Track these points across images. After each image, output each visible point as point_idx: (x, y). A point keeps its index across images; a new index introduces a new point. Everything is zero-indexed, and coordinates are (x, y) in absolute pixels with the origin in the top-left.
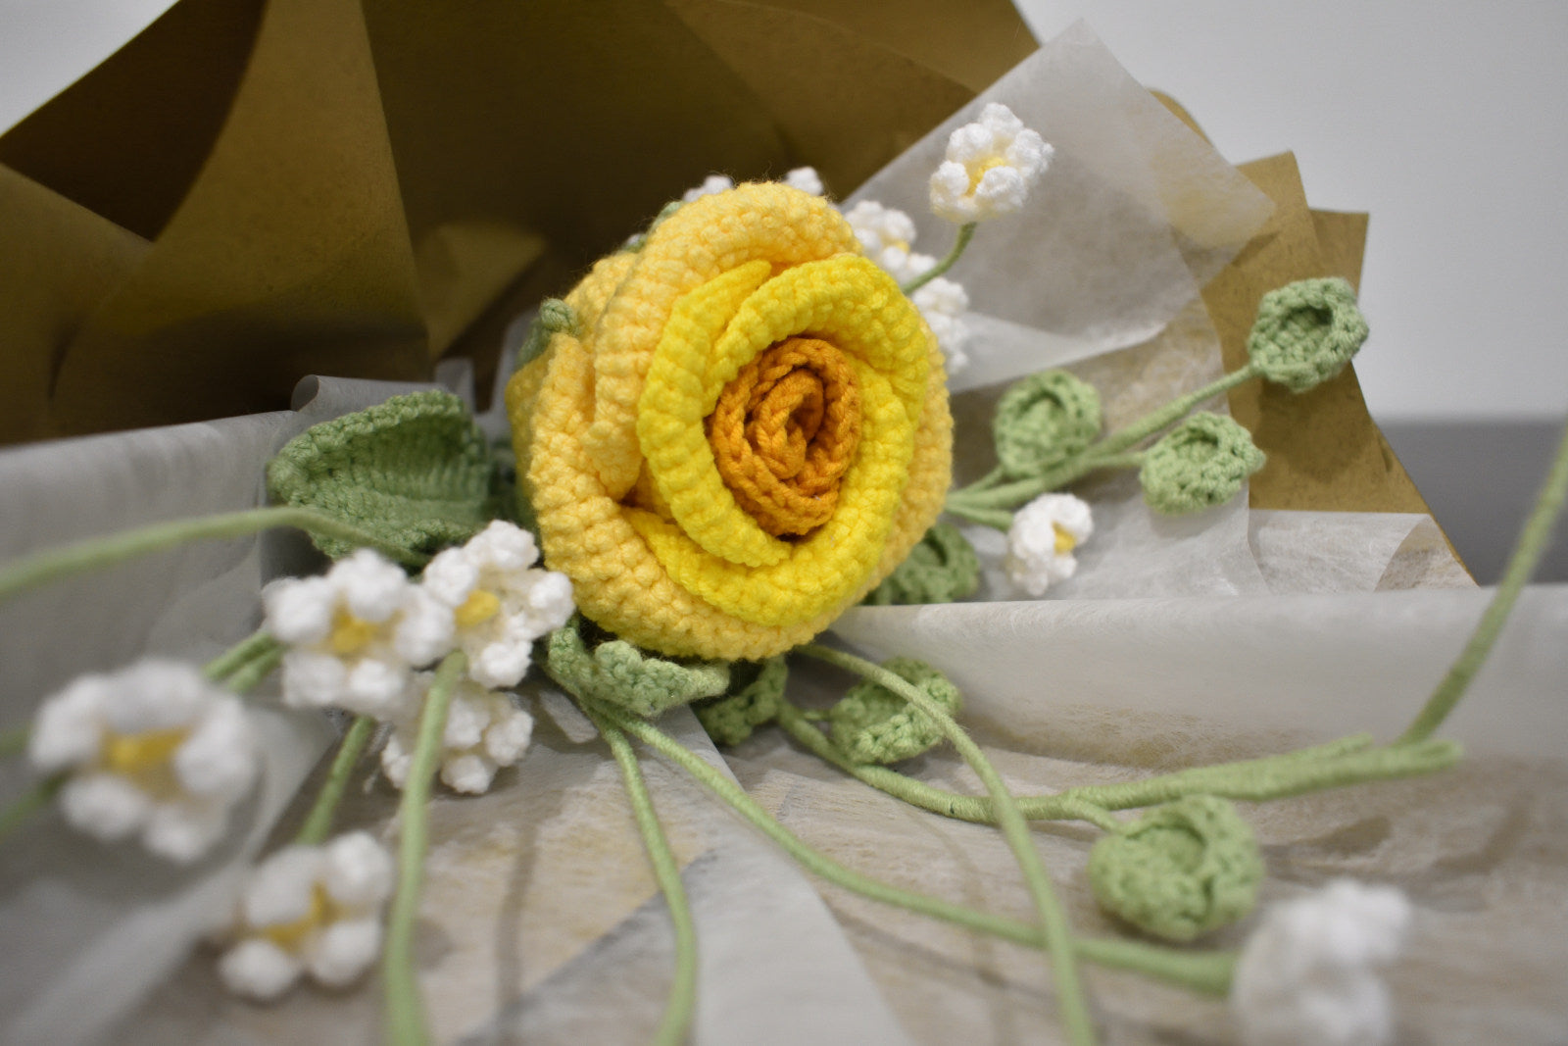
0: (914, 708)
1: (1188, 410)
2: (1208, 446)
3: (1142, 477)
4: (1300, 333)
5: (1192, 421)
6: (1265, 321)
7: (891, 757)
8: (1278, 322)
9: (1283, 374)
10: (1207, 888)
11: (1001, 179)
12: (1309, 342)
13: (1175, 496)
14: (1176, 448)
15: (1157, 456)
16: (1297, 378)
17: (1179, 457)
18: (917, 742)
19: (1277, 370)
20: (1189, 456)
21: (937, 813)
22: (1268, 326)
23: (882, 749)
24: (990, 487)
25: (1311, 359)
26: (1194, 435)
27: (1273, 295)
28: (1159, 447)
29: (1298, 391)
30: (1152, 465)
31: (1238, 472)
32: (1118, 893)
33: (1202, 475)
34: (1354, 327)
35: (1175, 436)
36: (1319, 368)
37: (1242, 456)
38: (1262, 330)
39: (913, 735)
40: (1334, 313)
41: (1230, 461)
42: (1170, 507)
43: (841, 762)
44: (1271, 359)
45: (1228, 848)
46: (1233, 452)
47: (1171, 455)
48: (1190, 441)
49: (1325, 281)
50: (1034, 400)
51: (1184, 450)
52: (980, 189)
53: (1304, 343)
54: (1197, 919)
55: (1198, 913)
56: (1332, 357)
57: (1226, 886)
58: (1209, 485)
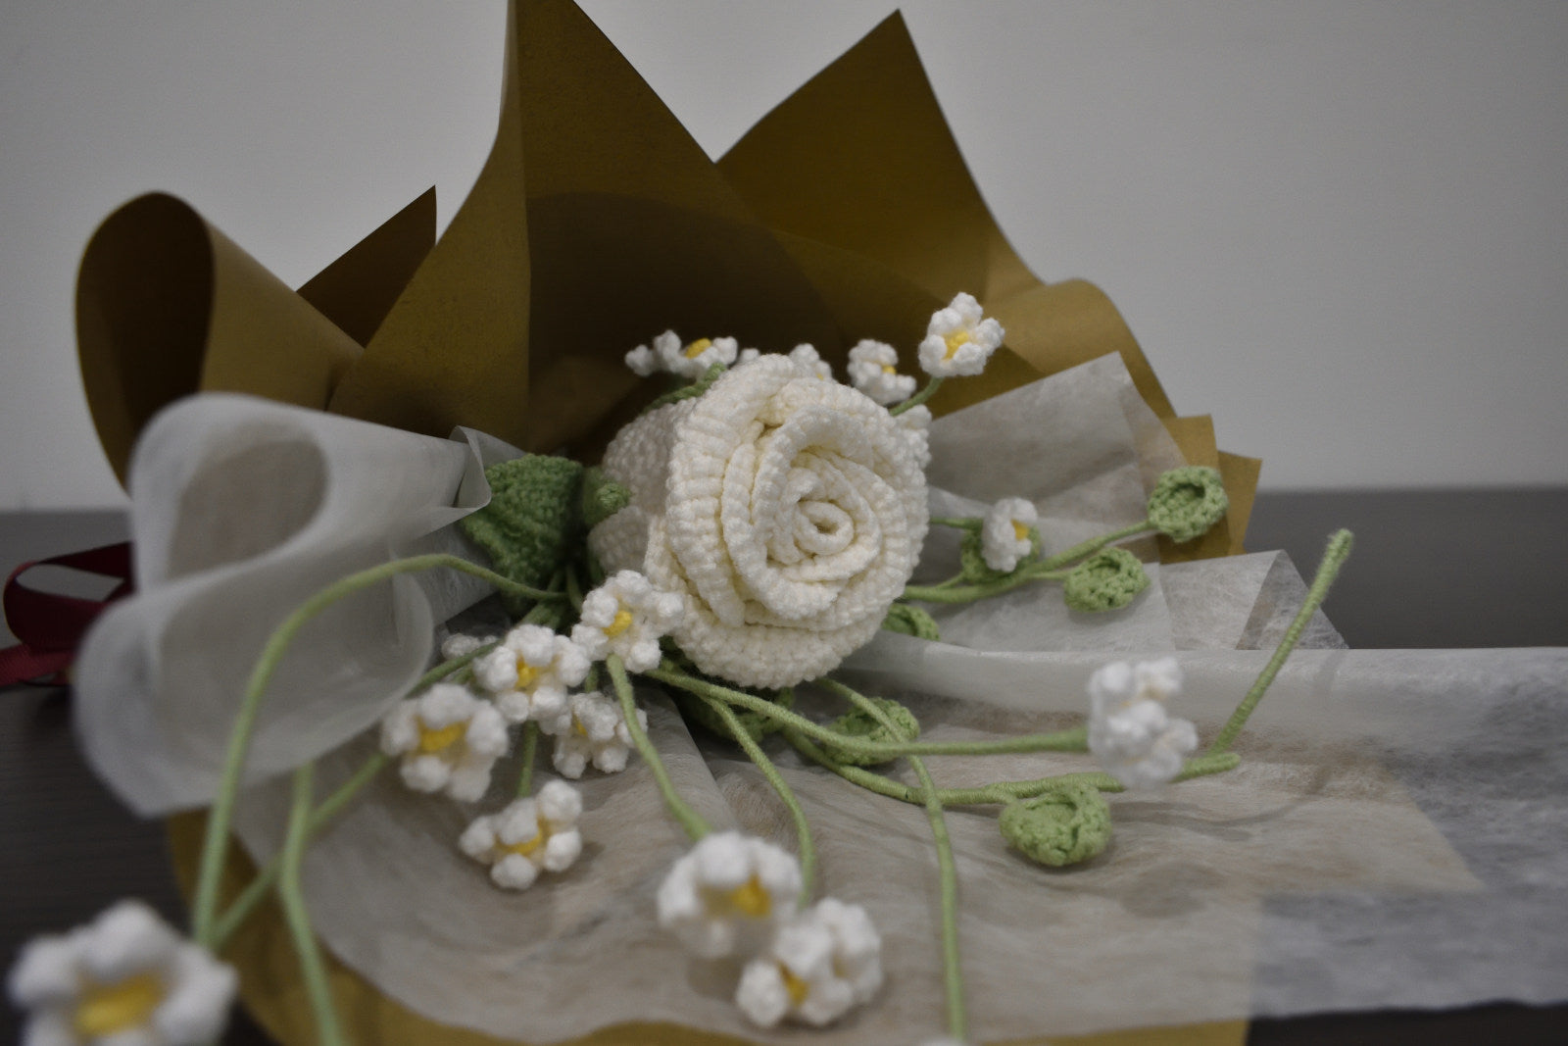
1: (1102, 545)
2: (1113, 571)
3: (1065, 584)
4: (1183, 501)
5: (1103, 553)
6: (1160, 490)
8: (1169, 492)
9: (1169, 528)
10: (1075, 833)
11: (972, 353)
12: (1188, 508)
13: (1087, 597)
14: (1090, 570)
15: (1077, 575)
16: (1178, 531)
17: (1092, 575)
19: (1166, 526)
20: (1100, 576)
21: (896, 798)
22: (1162, 495)
24: (953, 586)
25: (1188, 520)
26: (1105, 562)
27: (1168, 473)
28: (1079, 568)
29: (1178, 541)
30: (1073, 580)
31: (1131, 588)
32: (1018, 831)
33: (1107, 585)
34: (1219, 501)
35: (1091, 562)
36: (1194, 526)
38: (1158, 497)
40: (1207, 490)
41: (1127, 579)
42: (1082, 604)
43: (828, 763)
44: (1162, 517)
45: (1091, 811)
46: (1130, 574)
47: (1086, 574)
48: (1101, 566)
49: (1202, 468)
51: (1097, 572)
52: (956, 356)
53: (1185, 508)
54: (1065, 851)
55: (1065, 847)
56: (1203, 520)
57: (1087, 831)
58: (1110, 592)
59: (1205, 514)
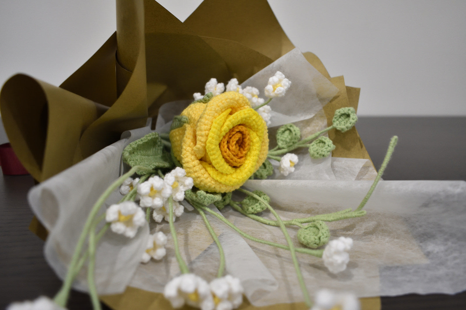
0: (260, 202)
1: (319, 135)
2: (323, 144)
3: (309, 150)
4: (343, 119)
5: (320, 138)
7: (256, 212)
8: (339, 116)
9: (340, 128)
10: (320, 238)
11: (280, 90)
12: (345, 121)
13: (316, 155)
14: (317, 144)
15: (312, 146)
16: (342, 129)
17: (317, 146)
18: (261, 209)
19: (339, 127)
20: (319, 146)
21: (266, 224)
22: (337, 117)
23: (254, 211)
24: (275, 150)
25: (345, 126)
26: (320, 141)
27: (338, 110)
28: (313, 143)
29: (343, 132)
30: (311, 148)
31: (329, 150)
32: (303, 240)
33: (322, 151)
34: (355, 119)
35: (316, 141)
36: (347, 127)
37: (330, 147)
38: (336, 118)
39: (260, 208)
40: (351, 115)
41: (328, 148)
42: (315, 158)
43: (245, 213)
44: (337, 125)
45: (324, 231)
46: (328, 146)
47: (315, 145)
48: (320, 142)
49: (349, 108)
50: (285, 131)
51: (318, 144)
52: (276, 92)
53: (344, 121)
54: (317, 244)
55: (318, 243)
56: (350, 125)
57: (323, 238)
58: (323, 153)
59: (350, 123)
